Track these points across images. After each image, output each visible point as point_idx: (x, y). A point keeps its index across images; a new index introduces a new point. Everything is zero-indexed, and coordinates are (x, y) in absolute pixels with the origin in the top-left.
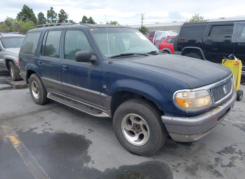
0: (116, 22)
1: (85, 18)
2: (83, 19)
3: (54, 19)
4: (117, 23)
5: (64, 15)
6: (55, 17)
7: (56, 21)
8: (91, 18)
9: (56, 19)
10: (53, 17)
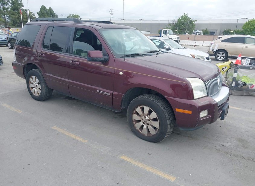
0: (78, 15)
1: (43, 8)
2: (41, 9)
3: (6, 6)
4: (79, 17)
5: (19, 2)
6: (7, 4)
7: (8, 8)
8: (50, 8)
9: (8, 6)
10: (4, 4)
